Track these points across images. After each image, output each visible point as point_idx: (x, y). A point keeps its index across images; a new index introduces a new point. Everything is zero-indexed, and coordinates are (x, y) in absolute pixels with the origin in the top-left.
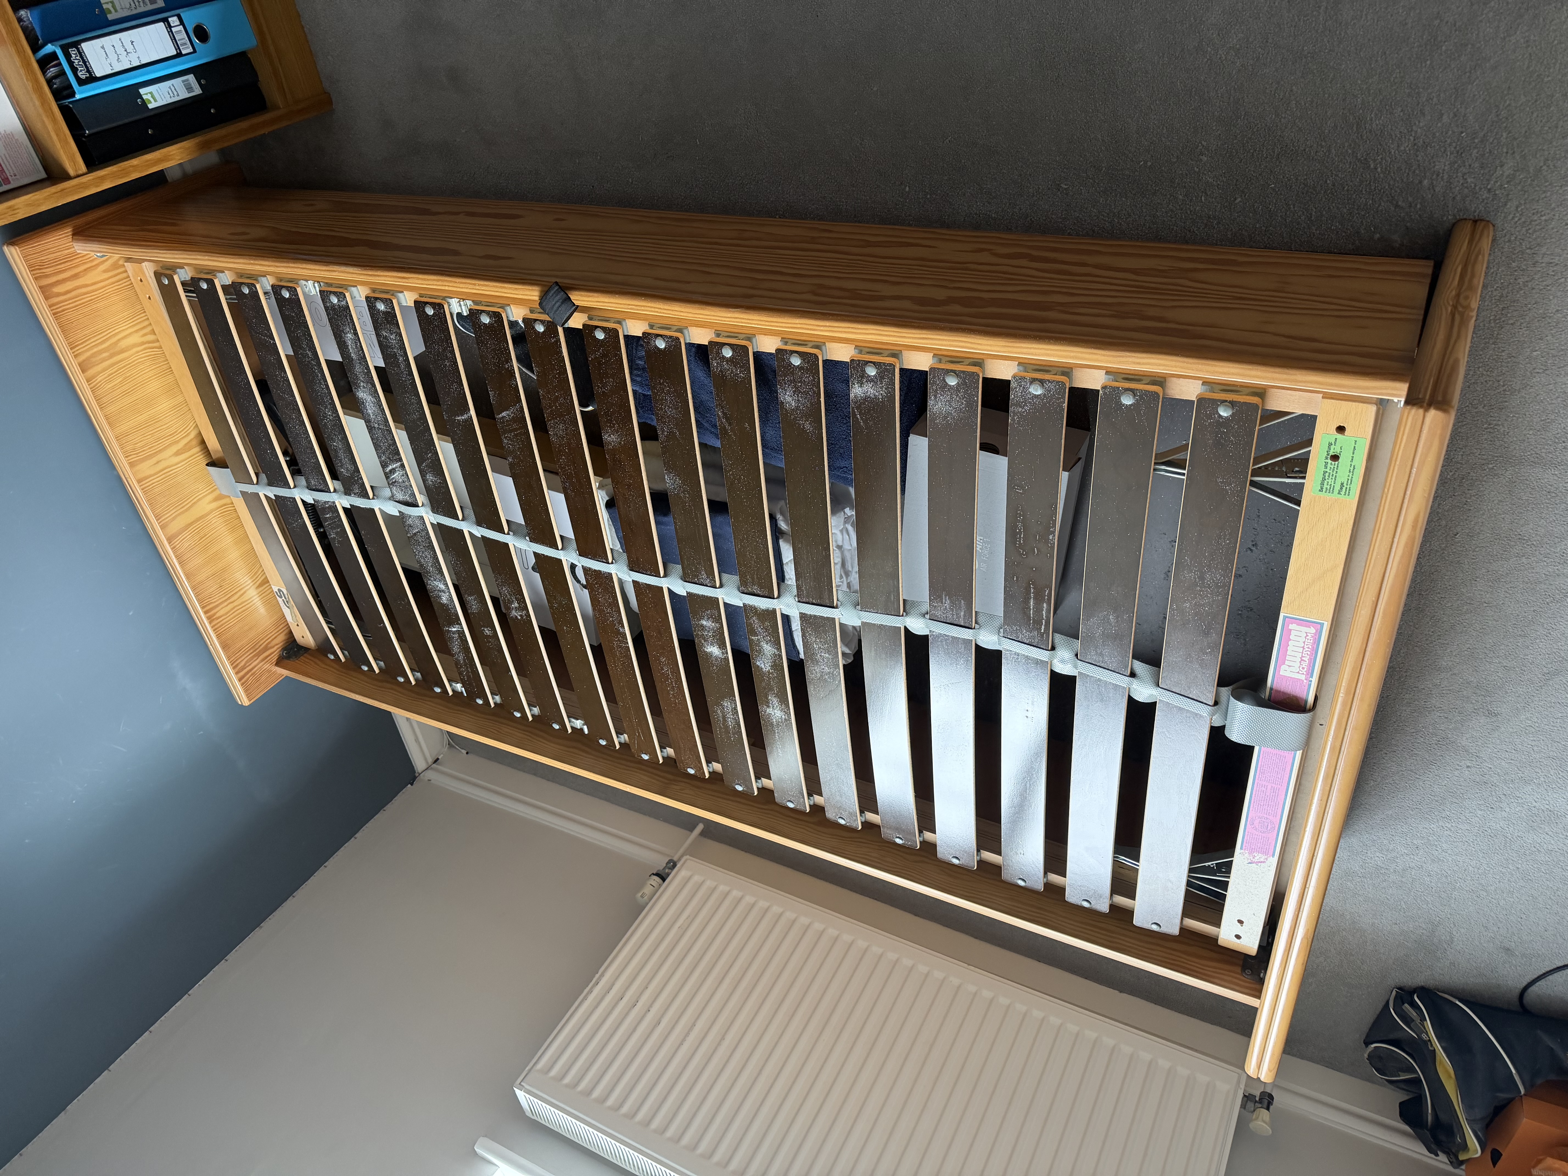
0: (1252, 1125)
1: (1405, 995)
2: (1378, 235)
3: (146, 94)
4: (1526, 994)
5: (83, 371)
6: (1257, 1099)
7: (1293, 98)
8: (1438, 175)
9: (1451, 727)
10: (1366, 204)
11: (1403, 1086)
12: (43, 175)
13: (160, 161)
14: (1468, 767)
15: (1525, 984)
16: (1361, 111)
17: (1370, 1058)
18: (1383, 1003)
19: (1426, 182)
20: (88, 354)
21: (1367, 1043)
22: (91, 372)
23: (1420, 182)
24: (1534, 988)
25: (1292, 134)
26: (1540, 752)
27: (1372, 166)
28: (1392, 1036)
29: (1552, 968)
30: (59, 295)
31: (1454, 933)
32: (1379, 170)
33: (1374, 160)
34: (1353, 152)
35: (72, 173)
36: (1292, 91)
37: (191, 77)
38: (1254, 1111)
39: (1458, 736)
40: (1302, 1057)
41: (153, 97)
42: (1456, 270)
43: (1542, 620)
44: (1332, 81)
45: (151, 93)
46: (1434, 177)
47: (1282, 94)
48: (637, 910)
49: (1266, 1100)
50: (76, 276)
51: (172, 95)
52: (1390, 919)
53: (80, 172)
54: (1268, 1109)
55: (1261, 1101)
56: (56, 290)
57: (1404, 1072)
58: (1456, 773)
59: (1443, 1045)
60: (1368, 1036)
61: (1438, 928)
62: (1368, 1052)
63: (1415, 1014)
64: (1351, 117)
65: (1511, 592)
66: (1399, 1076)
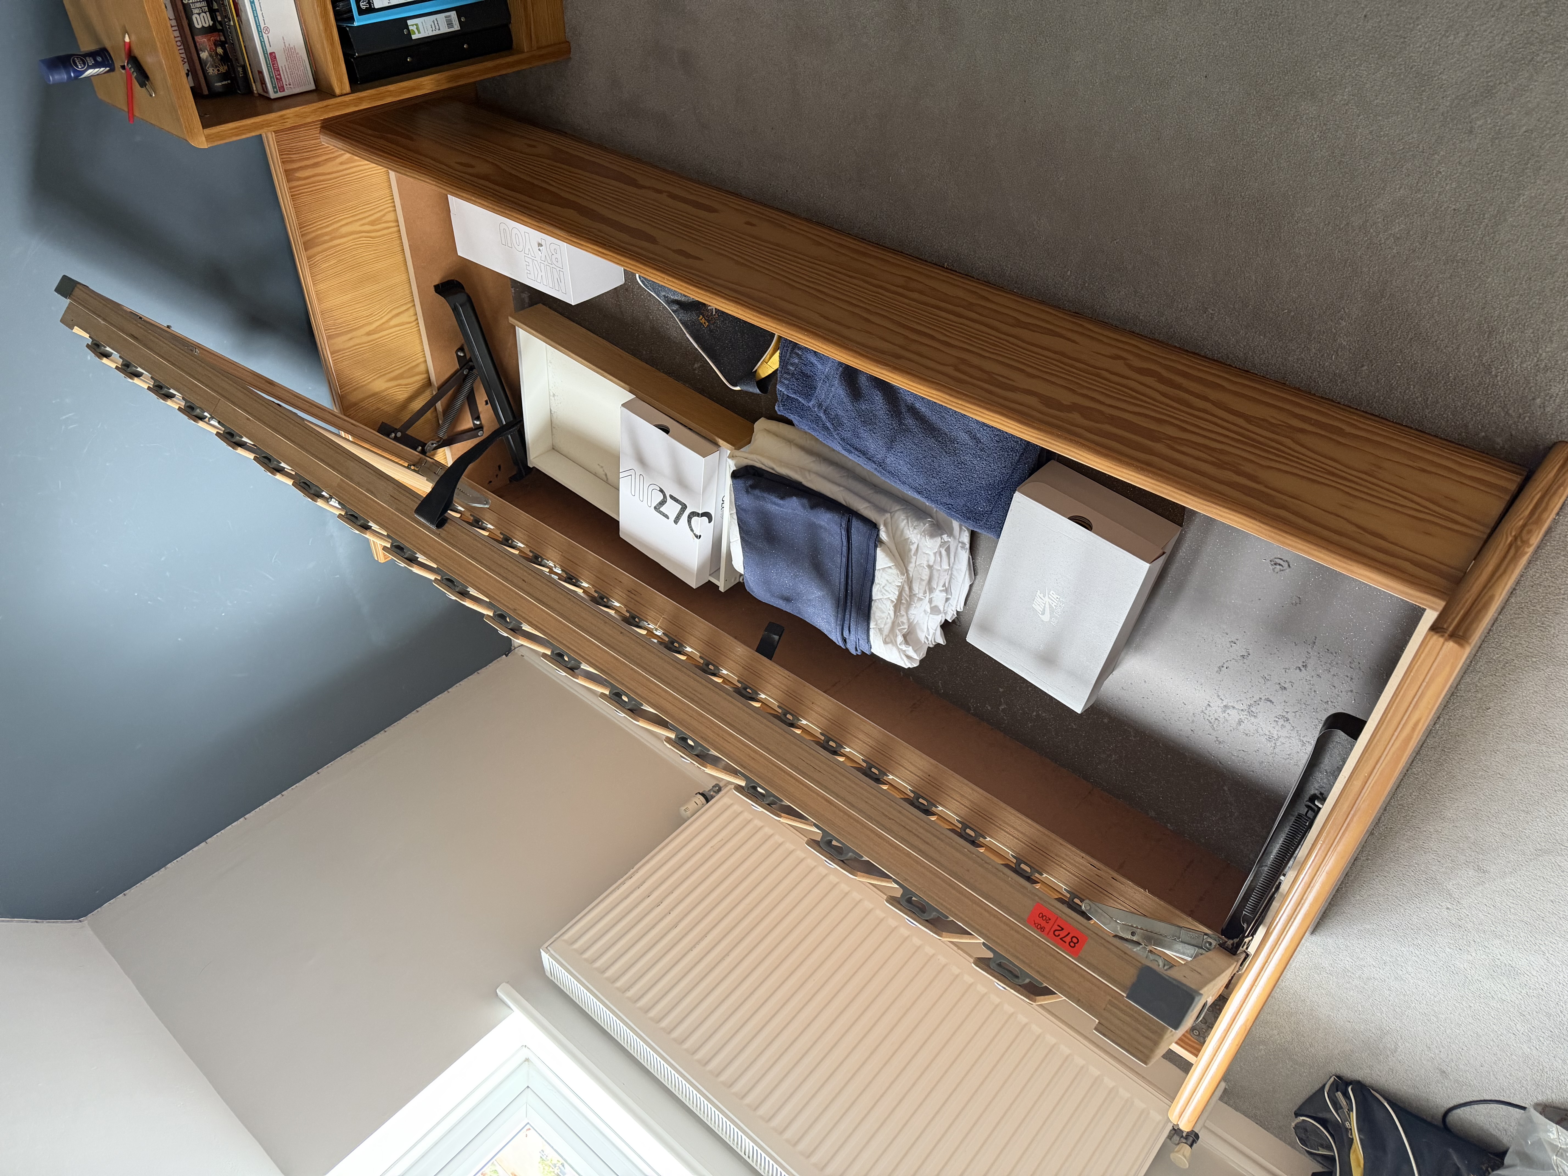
0: (1172, 1156)
1: (1341, 1083)
2: (1483, 434)
3: (413, 25)
4: (1450, 1114)
5: (306, 250)
6: (1184, 1135)
7: (1437, 293)
8: (1551, 398)
9: (1441, 870)
10: (1479, 404)
11: (1319, 1159)
12: (313, 87)
13: (413, 89)
14: (1448, 908)
15: (1451, 1105)
16: (1495, 323)
17: (1296, 1127)
18: (1321, 1085)
19: (1538, 401)
20: (313, 235)
21: (1297, 1115)
22: (311, 252)
23: (1534, 399)
24: (1458, 1111)
25: (1429, 325)
26: (1515, 914)
27: (1493, 373)
28: (1320, 1115)
29: (1479, 1099)
30: (299, 179)
31: (1400, 1044)
32: (1499, 378)
33: (1497, 369)
34: (1480, 356)
35: (337, 91)
36: (1437, 287)
37: (453, 14)
38: (1178, 1144)
39: (1446, 879)
40: (1237, 1109)
41: (418, 29)
42: (1533, 497)
43: (1546, 804)
44: (1477, 288)
45: (417, 25)
46: (1547, 398)
47: (1428, 287)
48: (679, 822)
49: (1192, 1138)
50: (316, 165)
51: (434, 28)
52: (1345, 1016)
53: (345, 92)
54: (1191, 1146)
55: (1186, 1138)
56: (298, 174)
57: (1323, 1148)
58: (1436, 910)
59: (1362, 1137)
60: (1300, 1108)
61: (1386, 1036)
62: (1295, 1122)
63: (1345, 1103)
64: (1486, 325)
65: (1525, 772)
66: (1318, 1150)
